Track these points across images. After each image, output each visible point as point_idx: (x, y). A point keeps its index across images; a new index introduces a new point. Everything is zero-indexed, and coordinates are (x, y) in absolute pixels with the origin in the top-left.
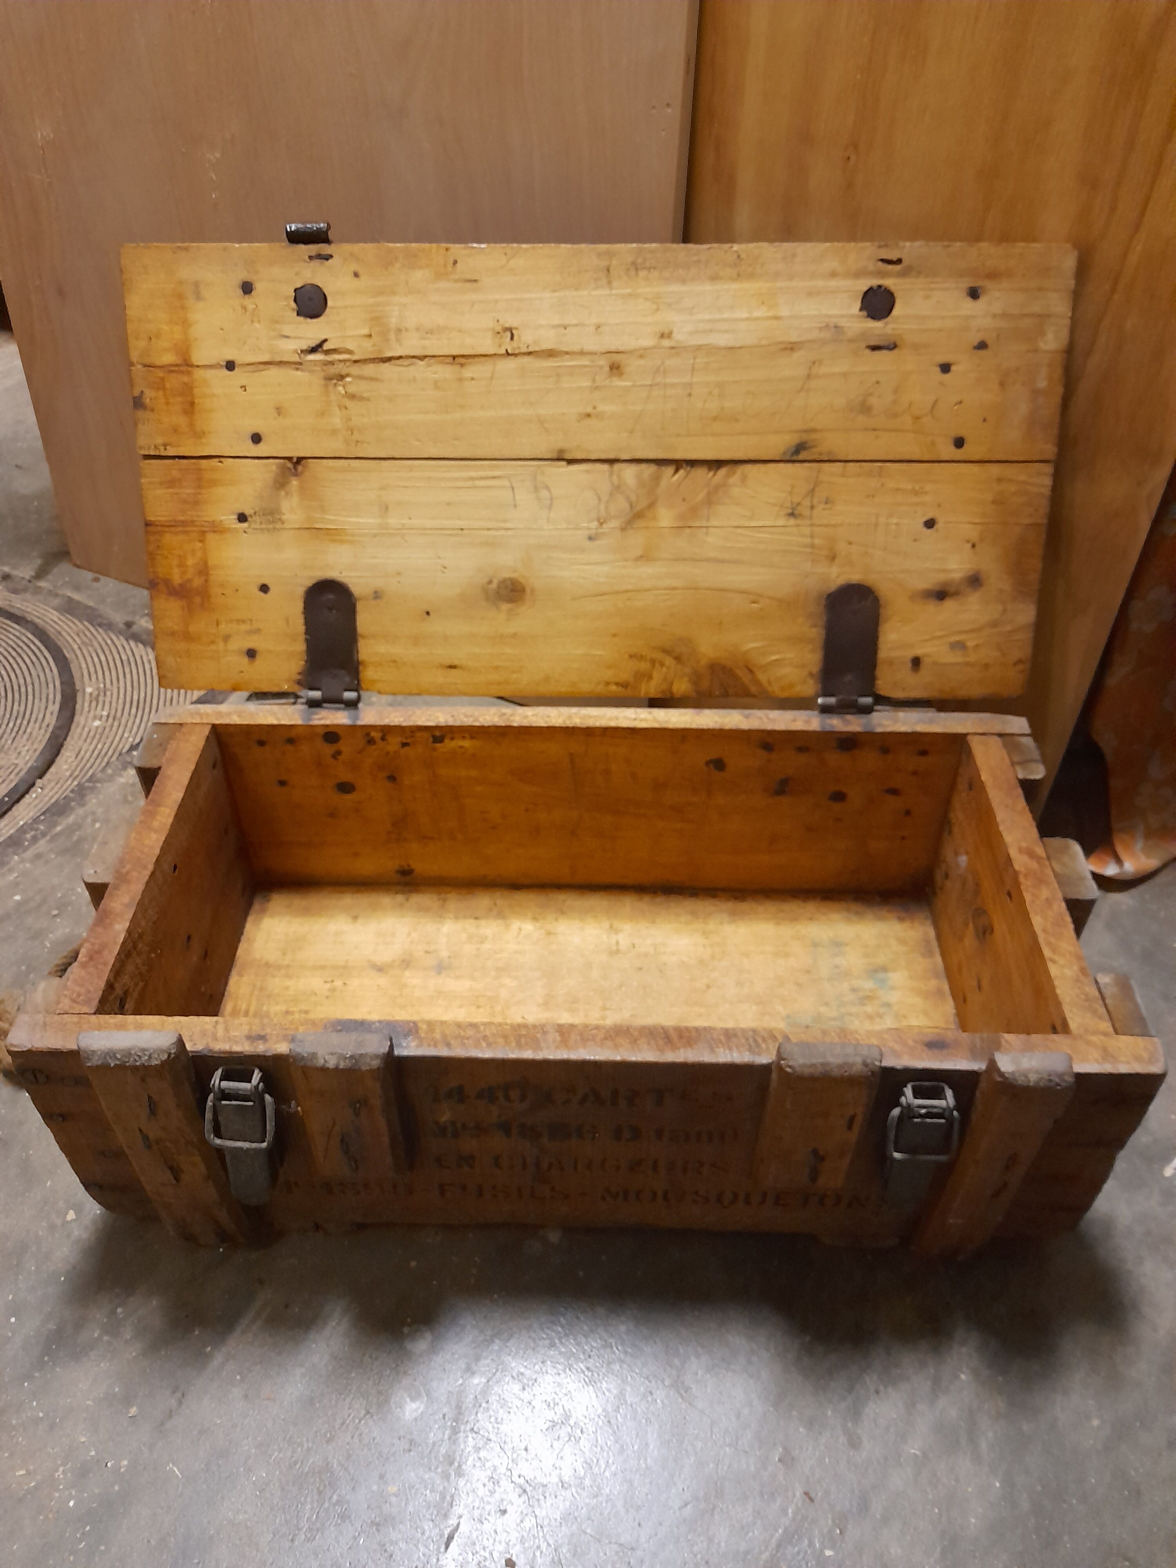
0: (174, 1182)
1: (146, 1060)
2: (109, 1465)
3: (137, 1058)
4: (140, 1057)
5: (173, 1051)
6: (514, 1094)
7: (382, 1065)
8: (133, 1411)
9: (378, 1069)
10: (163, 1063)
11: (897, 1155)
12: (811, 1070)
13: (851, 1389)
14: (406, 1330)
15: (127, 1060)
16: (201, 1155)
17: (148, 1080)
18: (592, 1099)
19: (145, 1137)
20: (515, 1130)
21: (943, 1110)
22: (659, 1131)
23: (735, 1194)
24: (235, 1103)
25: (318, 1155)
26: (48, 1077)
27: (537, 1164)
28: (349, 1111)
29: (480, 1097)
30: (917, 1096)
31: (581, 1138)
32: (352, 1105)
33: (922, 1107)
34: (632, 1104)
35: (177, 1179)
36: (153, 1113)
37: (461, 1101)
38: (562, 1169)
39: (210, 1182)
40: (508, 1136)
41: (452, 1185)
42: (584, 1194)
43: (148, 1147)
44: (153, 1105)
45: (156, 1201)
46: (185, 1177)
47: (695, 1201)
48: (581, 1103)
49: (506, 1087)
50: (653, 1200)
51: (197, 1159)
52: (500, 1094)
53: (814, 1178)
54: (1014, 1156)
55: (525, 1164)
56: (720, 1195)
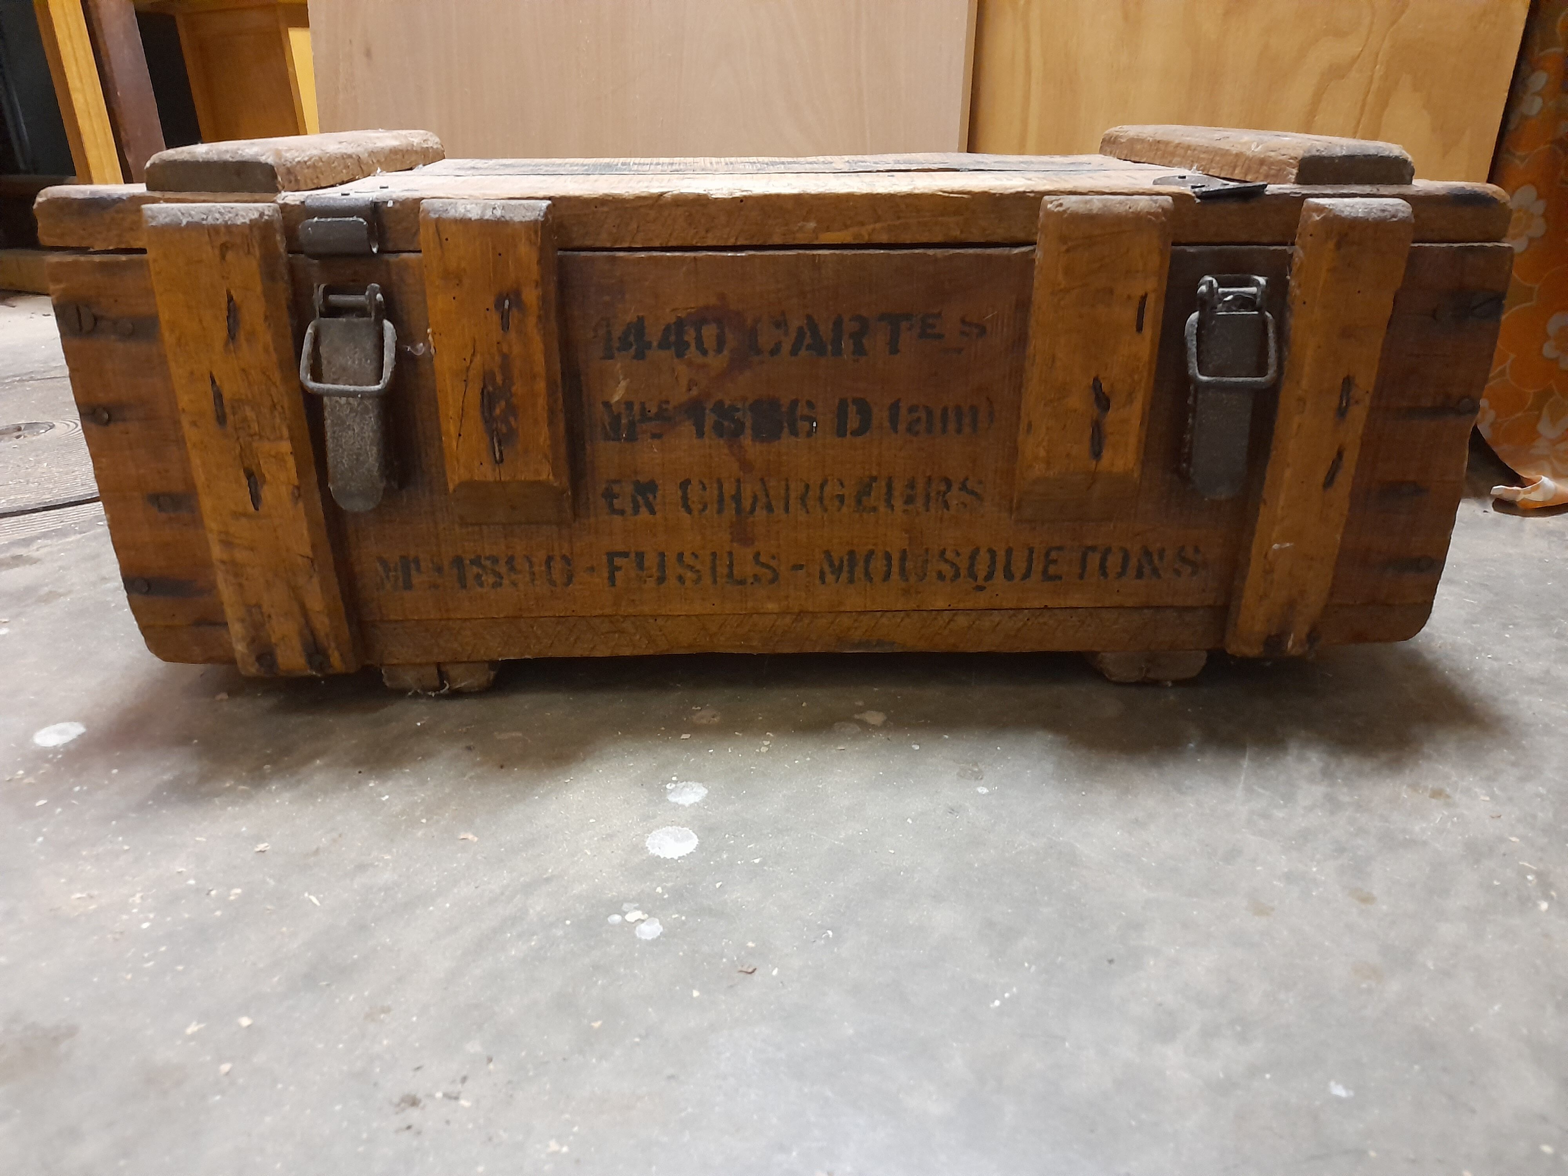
0: (251, 508)
1: (230, 219)
2: (213, 893)
3: (218, 216)
4: (222, 214)
5: (268, 214)
6: (709, 332)
7: (541, 220)
9: (536, 221)
10: (254, 222)
11: (1203, 378)
12: (1088, 206)
15: (205, 217)
16: (292, 439)
17: (230, 256)
18: (808, 340)
19: (218, 396)
20: (710, 419)
21: (1255, 295)
22: (895, 408)
23: (992, 553)
24: (343, 320)
25: (450, 427)
26: (96, 319)
27: (737, 498)
28: (495, 317)
29: (664, 345)
30: (1221, 285)
31: (794, 432)
32: (499, 304)
33: (1228, 294)
34: (859, 350)
35: (256, 499)
36: (232, 335)
37: (640, 355)
38: (769, 508)
39: (301, 505)
40: (700, 434)
41: (625, 555)
42: (798, 567)
43: (221, 419)
44: (233, 312)
45: (223, 562)
46: (267, 493)
47: (941, 576)
48: (794, 352)
49: (700, 319)
50: (887, 576)
51: (286, 447)
52: (690, 336)
53: (1097, 454)
54: (1348, 382)
55: (721, 500)
56: (973, 557)
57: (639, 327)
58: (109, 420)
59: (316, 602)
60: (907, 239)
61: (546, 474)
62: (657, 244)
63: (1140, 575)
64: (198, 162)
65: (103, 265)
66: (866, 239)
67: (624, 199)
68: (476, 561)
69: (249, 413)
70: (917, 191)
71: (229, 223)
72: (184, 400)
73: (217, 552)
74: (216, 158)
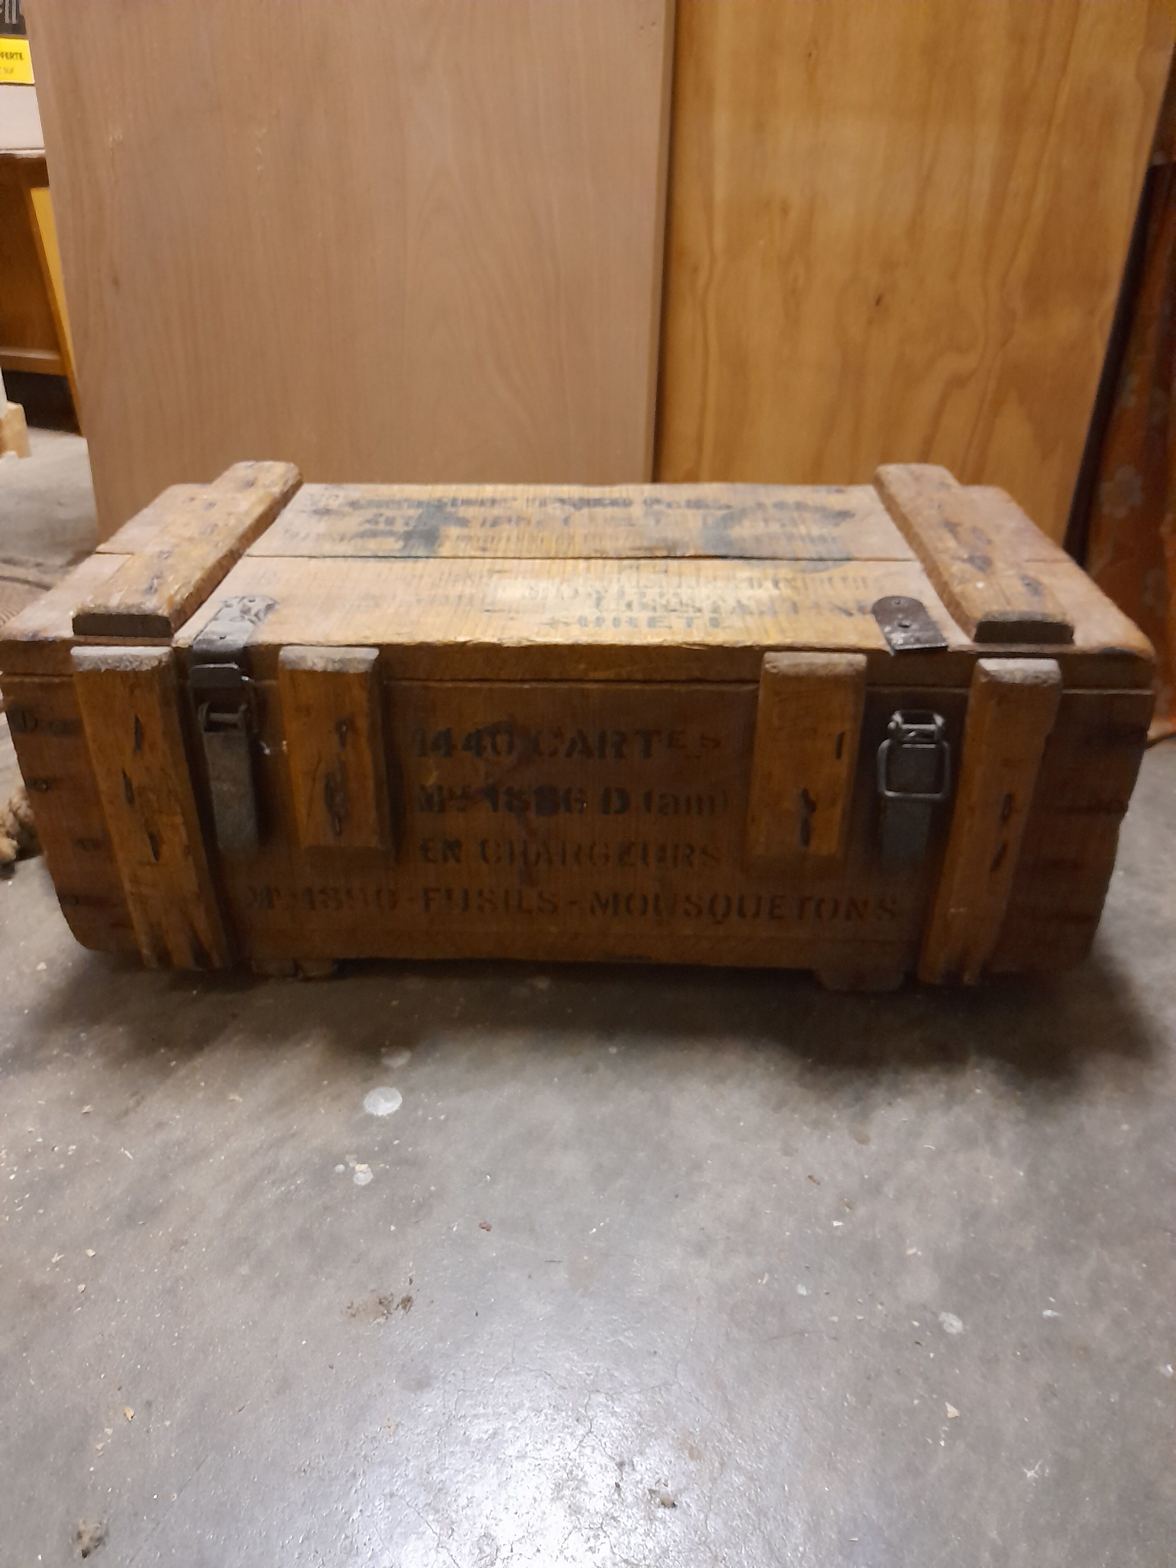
0: (153, 860)
1: (137, 667)
2: (56, 1149)
3: (128, 664)
4: (131, 662)
5: (164, 660)
6: (502, 740)
7: (370, 671)
8: (87, 1109)
9: (366, 672)
10: (154, 669)
11: (890, 794)
12: (796, 669)
13: (858, 1099)
14: (383, 1050)
15: (118, 665)
16: (183, 814)
17: (137, 692)
18: (579, 746)
19: (128, 784)
20: (503, 799)
21: (933, 732)
22: (648, 797)
23: (728, 899)
24: (222, 734)
25: (301, 811)
26: (37, 722)
27: (525, 854)
28: (335, 739)
29: (467, 747)
30: (906, 722)
31: (569, 809)
32: (338, 728)
33: (911, 731)
34: (620, 755)
35: (157, 854)
36: (139, 745)
37: (448, 754)
38: (550, 861)
39: (190, 858)
40: (495, 809)
41: (437, 890)
42: (573, 903)
43: (131, 801)
44: (139, 732)
45: (132, 894)
46: (165, 850)
47: (687, 913)
48: (569, 754)
49: (494, 731)
50: (644, 912)
51: (179, 820)
52: (487, 742)
53: (806, 840)
54: (1010, 798)
55: (512, 854)
56: (713, 901)
57: (447, 735)
58: (47, 789)
59: (202, 923)
60: (658, 677)
61: (374, 842)
62: (461, 677)
63: (848, 917)
64: (111, 615)
65: (41, 686)
66: (625, 677)
67: (436, 646)
68: (323, 892)
69: (152, 797)
70: (666, 644)
71: (137, 670)
72: (103, 786)
73: (127, 886)
74: (125, 612)
